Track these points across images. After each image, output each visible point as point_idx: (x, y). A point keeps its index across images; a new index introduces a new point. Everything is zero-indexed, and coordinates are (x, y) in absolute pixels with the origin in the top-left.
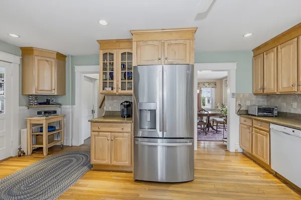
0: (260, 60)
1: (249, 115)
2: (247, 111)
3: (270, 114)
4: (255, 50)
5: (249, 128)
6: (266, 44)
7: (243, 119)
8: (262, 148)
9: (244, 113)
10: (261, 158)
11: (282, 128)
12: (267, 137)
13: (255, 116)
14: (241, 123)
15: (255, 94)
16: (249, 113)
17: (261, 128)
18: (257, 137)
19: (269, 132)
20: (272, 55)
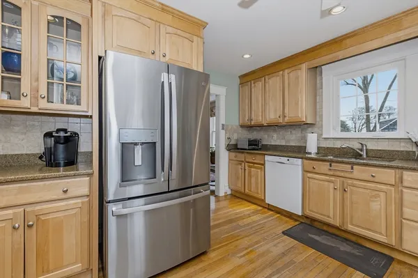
0: (247, 88)
1: (238, 149)
2: (236, 145)
3: (256, 147)
4: (242, 77)
5: (241, 164)
6: (253, 72)
7: (233, 154)
8: (257, 183)
9: (233, 148)
10: (255, 195)
11: (277, 159)
12: (261, 171)
13: (246, 149)
14: (230, 160)
15: (242, 126)
16: (239, 147)
17: (255, 161)
18: (250, 172)
19: (264, 165)
20: (260, 84)
